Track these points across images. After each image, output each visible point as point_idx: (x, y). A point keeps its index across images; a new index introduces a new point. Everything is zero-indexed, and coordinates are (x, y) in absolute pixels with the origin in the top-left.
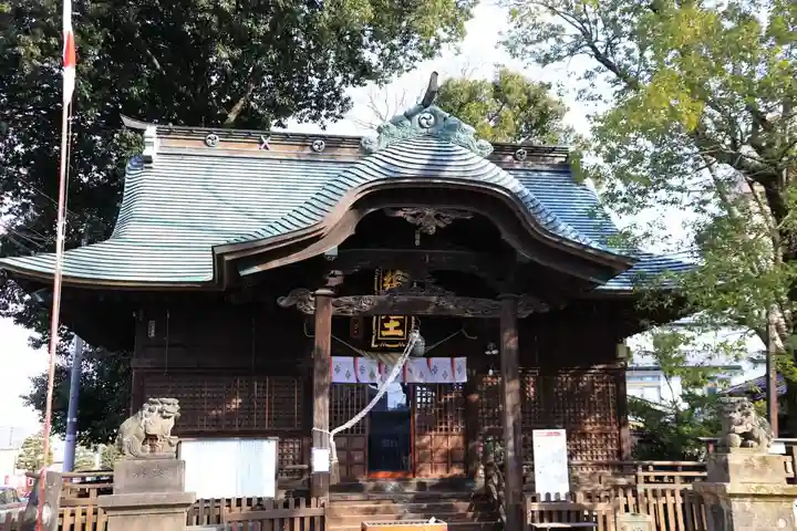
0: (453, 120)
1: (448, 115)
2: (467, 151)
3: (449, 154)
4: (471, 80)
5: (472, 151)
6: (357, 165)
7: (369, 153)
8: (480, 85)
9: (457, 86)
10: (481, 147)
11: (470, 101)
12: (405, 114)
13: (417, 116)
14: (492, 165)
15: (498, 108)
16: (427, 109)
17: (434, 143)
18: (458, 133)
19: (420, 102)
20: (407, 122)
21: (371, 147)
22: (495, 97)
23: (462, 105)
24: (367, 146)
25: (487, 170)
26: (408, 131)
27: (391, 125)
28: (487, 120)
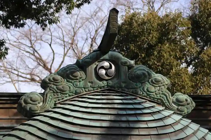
0: (140, 69)
1: (132, 62)
2: (161, 108)
3: (138, 113)
4: (162, 13)
5: (167, 108)
6: (13, 133)
7: (31, 115)
8: (174, 20)
9: (144, 23)
10: (178, 102)
11: (160, 41)
12: (78, 63)
13: (94, 66)
14: (195, 126)
15: (198, 49)
16: (106, 56)
17: (117, 99)
18: (148, 86)
19: (96, 47)
20: (80, 74)
21: (34, 107)
22: (194, 36)
23: (151, 47)
24: (28, 107)
25: (189, 132)
26: (82, 84)
27: (59, 77)
28: (184, 65)
